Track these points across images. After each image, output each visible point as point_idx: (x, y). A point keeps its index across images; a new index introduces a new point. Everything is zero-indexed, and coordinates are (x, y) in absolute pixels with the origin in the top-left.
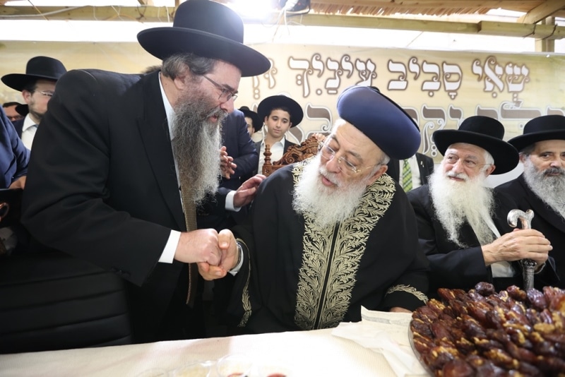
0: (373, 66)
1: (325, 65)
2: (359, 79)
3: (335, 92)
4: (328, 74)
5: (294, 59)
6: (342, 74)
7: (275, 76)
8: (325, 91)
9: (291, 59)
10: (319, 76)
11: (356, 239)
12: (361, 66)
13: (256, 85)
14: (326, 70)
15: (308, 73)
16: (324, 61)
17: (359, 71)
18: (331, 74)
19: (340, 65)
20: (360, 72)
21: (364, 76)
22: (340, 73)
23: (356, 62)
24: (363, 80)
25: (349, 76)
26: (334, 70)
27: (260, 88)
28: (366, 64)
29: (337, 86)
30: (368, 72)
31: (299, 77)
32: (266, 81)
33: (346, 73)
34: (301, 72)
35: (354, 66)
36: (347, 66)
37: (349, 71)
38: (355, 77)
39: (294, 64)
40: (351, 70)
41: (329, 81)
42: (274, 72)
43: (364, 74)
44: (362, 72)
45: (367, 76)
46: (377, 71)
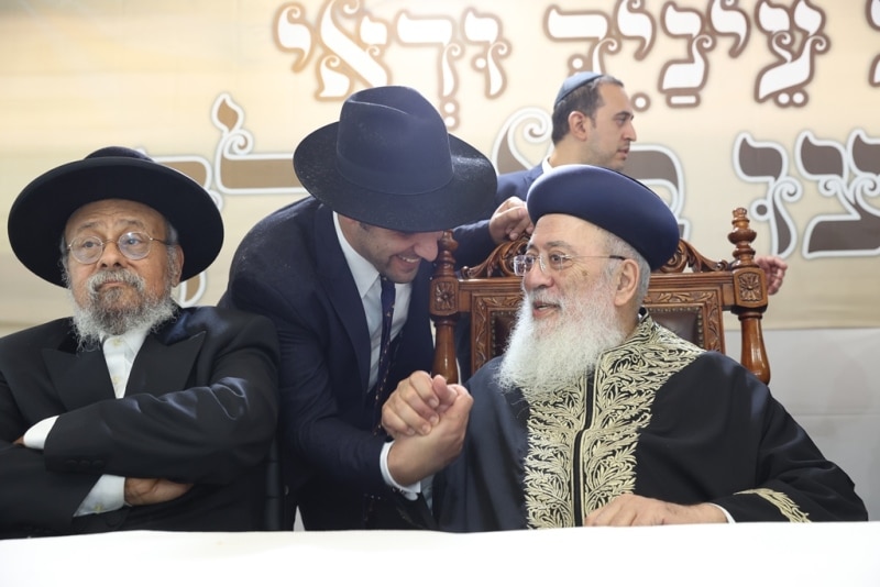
0: (817, 17)
1: (660, 24)
2: (771, 59)
3: (692, 100)
4: (666, 48)
5: (562, 13)
6: (714, 45)
7: (506, 64)
8: (658, 100)
9: (554, 13)
10: (641, 55)
11: (631, 407)
12: (774, 20)
13: (447, 91)
14: (661, 36)
15: (604, 50)
16: (656, 11)
17: (769, 35)
18: (679, 49)
19: (706, 19)
20: (773, 38)
21: (788, 48)
22: (706, 45)
23: (758, 8)
24: (782, 61)
25: (735, 52)
26: (689, 37)
27: (460, 97)
28: (791, 12)
29: (696, 83)
30: (799, 37)
31: (578, 64)
32: (479, 79)
33: (725, 44)
34: (583, 48)
35: (753, 21)
36: (726, 21)
37: (736, 36)
38: (758, 54)
39: (560, 26)
40: (742, 31)
41: (673, 69)
42: (502, 52)
43: (787, 41)
44: (780, 36)
45: (796, 47)
46: (829, 30)
